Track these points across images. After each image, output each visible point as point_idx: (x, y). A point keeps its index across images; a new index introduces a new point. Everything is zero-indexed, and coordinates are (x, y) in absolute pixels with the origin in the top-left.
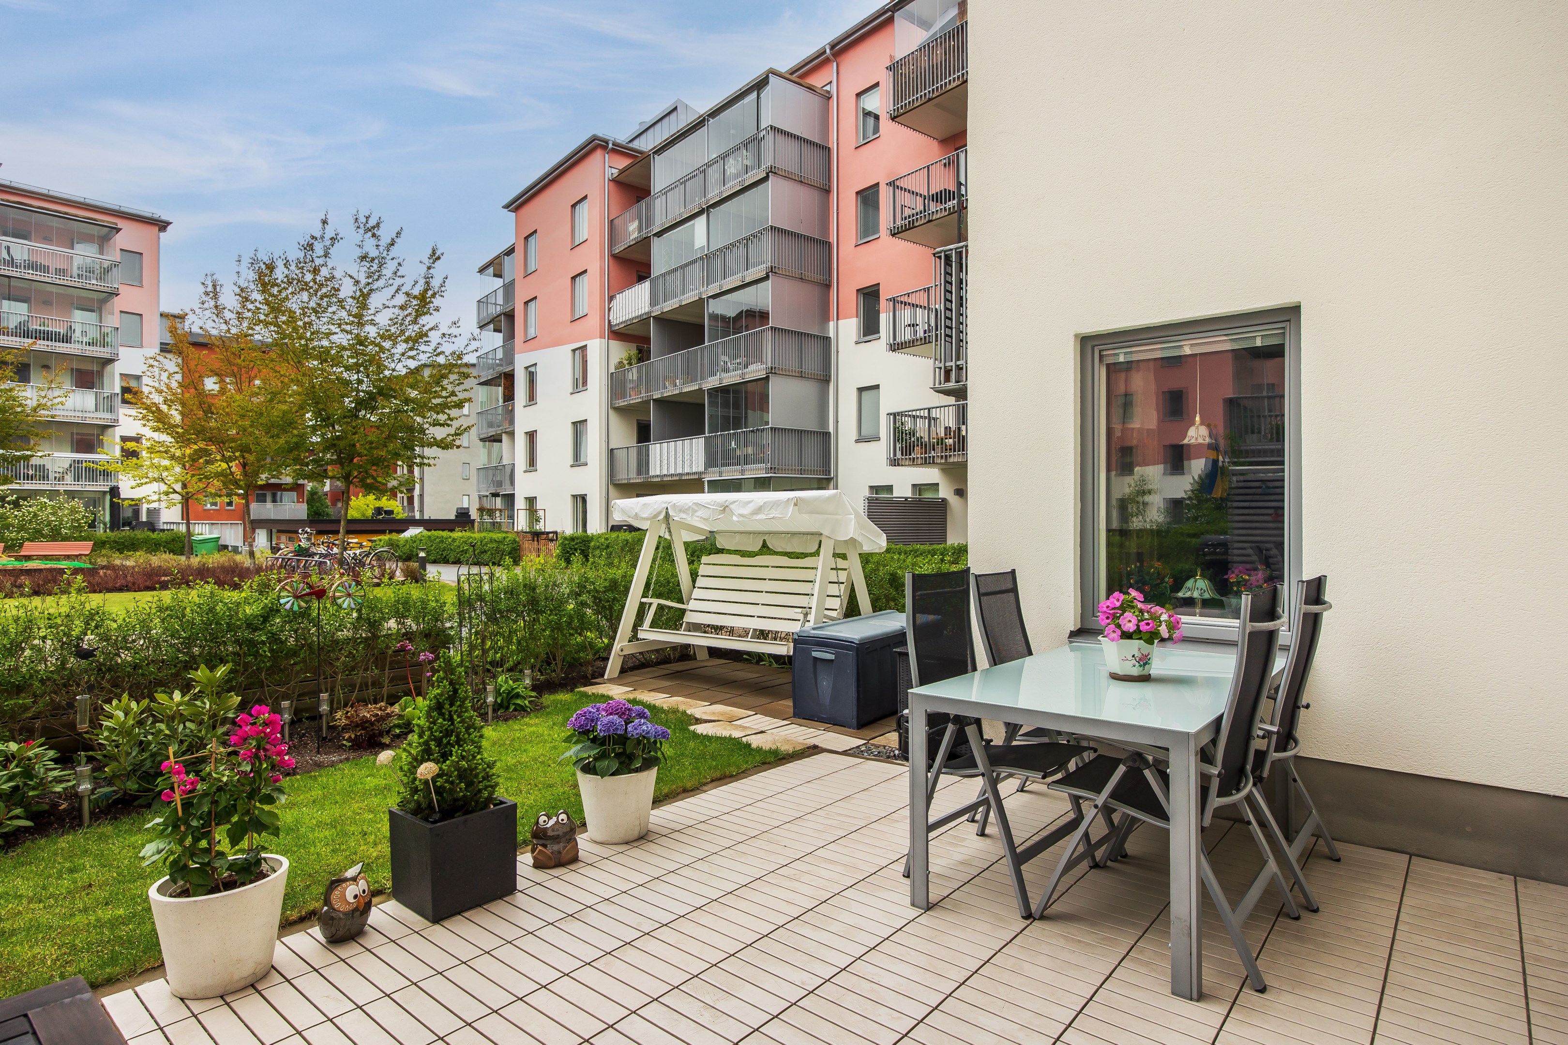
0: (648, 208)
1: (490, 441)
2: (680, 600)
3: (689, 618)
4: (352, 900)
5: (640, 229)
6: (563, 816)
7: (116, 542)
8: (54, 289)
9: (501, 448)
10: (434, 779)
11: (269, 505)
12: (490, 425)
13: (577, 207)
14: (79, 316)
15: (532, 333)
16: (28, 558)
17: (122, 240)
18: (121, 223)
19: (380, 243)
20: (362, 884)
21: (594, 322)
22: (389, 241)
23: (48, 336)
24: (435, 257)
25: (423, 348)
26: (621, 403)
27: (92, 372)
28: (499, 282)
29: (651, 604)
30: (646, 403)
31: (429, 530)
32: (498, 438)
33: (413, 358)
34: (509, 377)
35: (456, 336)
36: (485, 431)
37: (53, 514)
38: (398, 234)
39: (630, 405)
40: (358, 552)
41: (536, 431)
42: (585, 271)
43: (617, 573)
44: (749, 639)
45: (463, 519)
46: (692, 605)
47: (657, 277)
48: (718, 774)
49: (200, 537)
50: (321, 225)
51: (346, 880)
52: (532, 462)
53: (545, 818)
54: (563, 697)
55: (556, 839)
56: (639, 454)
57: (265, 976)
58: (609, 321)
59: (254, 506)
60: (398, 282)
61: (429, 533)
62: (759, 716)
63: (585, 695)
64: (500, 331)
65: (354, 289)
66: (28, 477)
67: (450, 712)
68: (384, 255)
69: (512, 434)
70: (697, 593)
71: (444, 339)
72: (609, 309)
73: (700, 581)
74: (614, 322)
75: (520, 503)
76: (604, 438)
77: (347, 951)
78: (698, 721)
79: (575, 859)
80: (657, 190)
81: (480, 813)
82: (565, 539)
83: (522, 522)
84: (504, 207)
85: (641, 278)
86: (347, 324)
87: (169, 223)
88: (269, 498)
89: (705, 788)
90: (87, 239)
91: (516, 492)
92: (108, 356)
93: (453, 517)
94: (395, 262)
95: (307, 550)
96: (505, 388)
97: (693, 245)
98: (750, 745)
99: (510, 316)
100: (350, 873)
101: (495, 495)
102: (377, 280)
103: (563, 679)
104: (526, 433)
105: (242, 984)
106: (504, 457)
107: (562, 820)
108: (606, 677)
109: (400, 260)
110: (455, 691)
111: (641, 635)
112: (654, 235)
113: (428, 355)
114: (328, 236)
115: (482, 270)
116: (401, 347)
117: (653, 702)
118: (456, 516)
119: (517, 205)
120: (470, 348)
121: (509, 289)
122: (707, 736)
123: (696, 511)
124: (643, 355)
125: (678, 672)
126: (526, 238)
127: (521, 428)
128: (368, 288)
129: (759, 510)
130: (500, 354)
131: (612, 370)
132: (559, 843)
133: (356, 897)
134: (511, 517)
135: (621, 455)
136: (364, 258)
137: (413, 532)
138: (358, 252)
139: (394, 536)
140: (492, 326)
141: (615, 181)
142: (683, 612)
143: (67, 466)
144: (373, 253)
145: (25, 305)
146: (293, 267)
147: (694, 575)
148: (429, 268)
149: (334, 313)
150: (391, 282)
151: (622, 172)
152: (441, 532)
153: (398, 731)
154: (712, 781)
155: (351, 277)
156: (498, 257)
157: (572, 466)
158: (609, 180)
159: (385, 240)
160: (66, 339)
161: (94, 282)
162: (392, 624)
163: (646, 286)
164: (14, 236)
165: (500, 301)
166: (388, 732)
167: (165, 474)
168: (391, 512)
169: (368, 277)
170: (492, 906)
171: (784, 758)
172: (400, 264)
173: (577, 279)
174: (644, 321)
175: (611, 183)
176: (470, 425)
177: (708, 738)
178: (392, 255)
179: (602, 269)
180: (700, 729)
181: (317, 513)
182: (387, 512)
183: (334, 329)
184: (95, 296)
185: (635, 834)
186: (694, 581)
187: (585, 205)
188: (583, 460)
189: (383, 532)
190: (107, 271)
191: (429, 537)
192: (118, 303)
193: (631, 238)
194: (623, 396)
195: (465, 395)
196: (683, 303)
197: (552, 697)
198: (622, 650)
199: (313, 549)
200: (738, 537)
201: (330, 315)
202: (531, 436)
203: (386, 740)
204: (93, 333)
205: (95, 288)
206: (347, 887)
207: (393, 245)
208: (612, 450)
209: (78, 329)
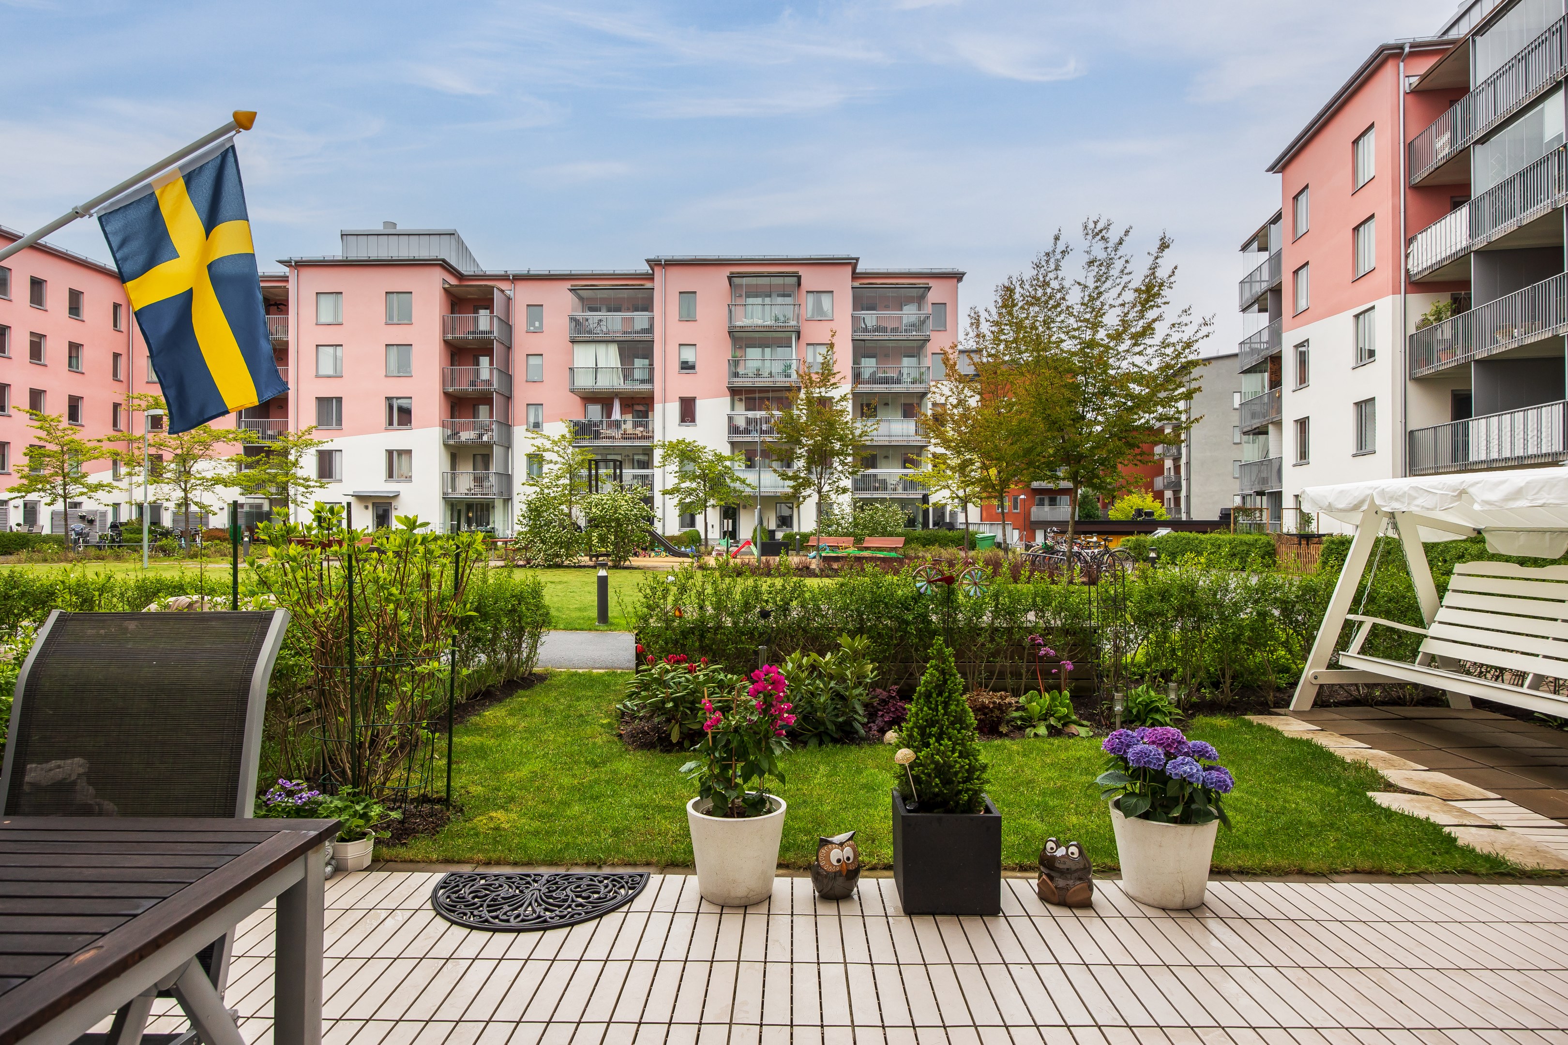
0: (1466, 111)
1: (1254, 434)
2: (1420, 623)
3: (1429, 647)
4: (835, 863)
5: (1453, 141)
6: (1073, 849)
7: (925, 538)
8: (890, 344)
9: (1267, 439)
10: (912, 767)
11: (1047, 508)
12: (1254, 416)
13: (1361, 142)
14: (906, 361)
15: (1302, 304)
16: (867, 548)
17: (933, 296)
18: (931, 283)
19: (1108, 245)
20: (848, 851)
21: (1385, 276)
22: (1117, 240)
23: (886, 381)
24: (1164, 246)
25: (1148, 341)
26: (1425, 371)
27: (912, 405)
28: (1265, 255)
29: (1361, 623)
30: (1464, 367)
31: (1177, 531)
32: (1264, 430)
33: (1140, 353)
34: (1276, 361)
35: (1186, 325)
36: (1249, 423)
37: (883, 516)
38: (1127, 232)
39: (1438, 373)
40: (1096, 551)
41: (1308, 418)
42: (1372, 216)
43: (1317, 581)
44: (1525, 690)
45: (1226, 519)
46: (1434, 630)
47: (1482, 198)
48: (1367, 865)
49: (982, 536)
50: (1053, 241)
51: (831, 843)
52: (1303, 454)
53: (1054, 846)
54: (1221, 721)
55: (1065, 873)
56: (1455, 434)
57: (758, 903)
58: (1407, 271)
59: (1034, 509)
60: (1126, 278)
61: (1176, 534)
62: (1506, 803)
63: (1250, 724)
64: (1265, 310)
65: (1082, 295)
66: (876, 489)
67: (937, 701)
68: (1112, 255)
69: (1279, 424)
70: (1443, 614)
71: (1174, 329)
72: (1407, 256)
73: (1450, 598)
74: (1414, 270)
75: (1288, 501)
76: (1399, 417)
77: (827, 910)
78: (1390, 787)
79: (1087, 905)
80: (1480, 79)
81: (958, 815)
82: (1333, 542)
83: (1290, 523)
84: (1268, 171)
85: (1456, 205)
86: (1075, 330)
87: (964, 274)
88: (1046, 502)
89: (1335, 877)
90: (909, 300)
91: (1284, 490)
92: (923, 390)
93: (1217, 519)
94: (1123, 260)
95: (1052, 547)
96: (1271, 374)
97: (1542, 138)
98: (1455, 839)
99: (1276, 291)
100: (837, 839)
101: (1261, 493)
102: (1104, 282)
103: (1235, 701)
104: (1296, 421)
105: (737, 902)
106: (1270, 451)
107: (1072, 853)
108: (1291, 708)
109: (1126, 258)
110: (945, 681)
111: (1343, 661)
112: (1475, 143)
113: (1156, 348)
114: (1058, 251)
115: (1244, 248)
116: (1127, 343)
117: (1332, 750)
118: (1221, 518)
119: (1282, 164)
120: (1200, 335)
121: (1276, 261)
122: (1387, 810)
123: (1415, 498)
124: (1460, 305)
125: (1406, 718)
126: (1296, 198)
127: (1289, 415)
128: (1096, 291)
129: (1518, 493)
130: (1265, 337)
131: (1412, 330)
132: (1066, 879)
133: (839, 861)
134: (1279, 517)
135: (1425, 440)
136: (1091, 263)
137: (1162, 532)
138: (1086, 258)
139: (1142, 537)
140: (1256, 307)
141: (1416, 92)
142: (1421, 638)
143: (898, 479)
144: (1102, 255)
145: (874, 360)
146: (1027, 286)
147: (1442, 589)
148: (1157, 258)
149: (1063, 321)
150: (1118, 281)
151: (1424, 78)
152: (1188, 533)
153: (1019, 723)
154: (1355, 872)
155: (1079, 284)
156: (1264, 228)
157: (1354, 456)
158: (1406, 93)
159: (1114, 239)
160: (899, 381)
161: (914, 333)
162: (1031, 616)
163: (1464, 212)
164: (867, 310)
165: (1266, 276)
166: (1008, 722)
167: (950, 482)
168: (1151, 514)
169: (1096, 282)
170: (967, 921)
171: (1509, 874)
172: (1127, 262)
173: (1361, 229)
174: (1461, 260)
175: (1408, 97)
176: (1198, 417)
177: (1388, 813)
178: (1119, 253)
179: (1395, 209)
180: (1382, 799)
181: (1088, 516)
182: (1146, 513)
183: (1063, 336)
184: (915, 344)
185: (1177, 900)
186: (1441, 598)
187: (1371, 136)
188: (1369, 448)
189: (1131, 533)
190: (923, 322)
191: (1176, 538)
192: (931, 347)
193: (1439, 157)
194: (1428, 362)
195: (1194, 385)
196: (1525, 223)
197: (1208, 720)
198: (1316, 678)
199: (1057, 547)
200: (1523, 537)
201: (1059, 324)
202: (1303, 424)
203: (1004, 729)
204: (915, 374)
205: (915, 338)
206: (833, 849)
207: (1121, 243)
208: (1411, 432)
209: (905, 371)
